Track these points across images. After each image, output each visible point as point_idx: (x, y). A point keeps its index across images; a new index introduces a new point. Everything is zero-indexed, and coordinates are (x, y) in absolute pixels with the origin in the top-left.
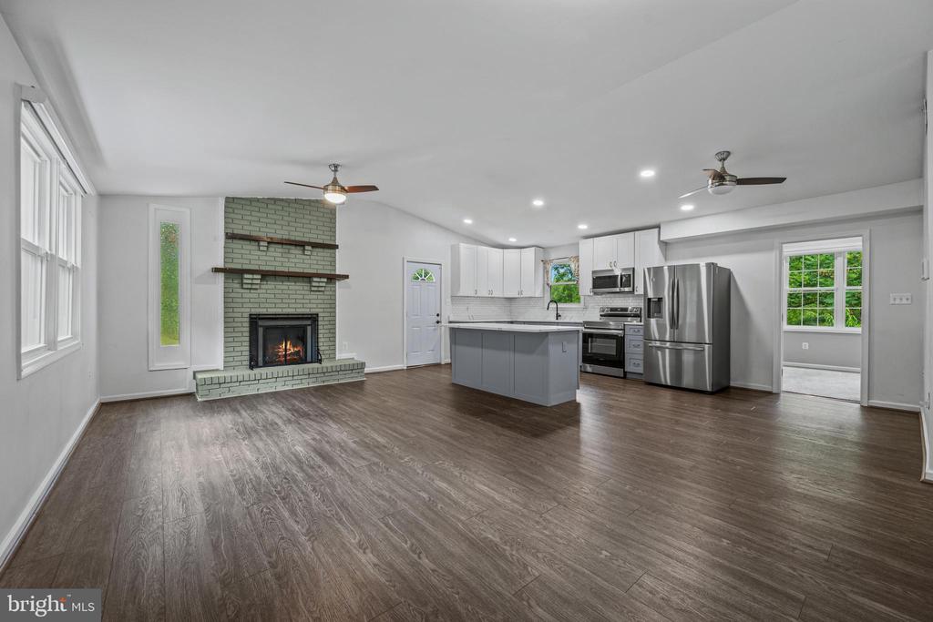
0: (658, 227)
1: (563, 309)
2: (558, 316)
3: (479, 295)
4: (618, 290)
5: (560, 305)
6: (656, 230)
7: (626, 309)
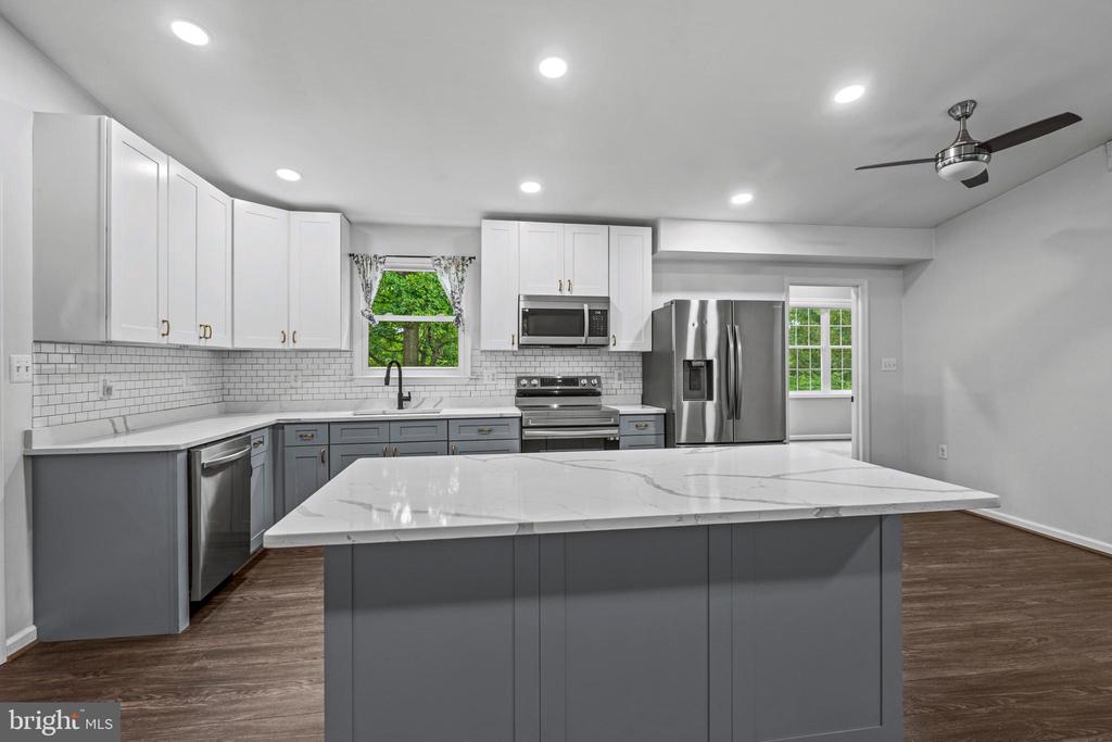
0: (652, 225)
1: (417, 382)
2: (402, 400)
3: (174, 339)
4: (581, 340)
5: (409, 372)
6: (649, 230)
7: (573, 381)
